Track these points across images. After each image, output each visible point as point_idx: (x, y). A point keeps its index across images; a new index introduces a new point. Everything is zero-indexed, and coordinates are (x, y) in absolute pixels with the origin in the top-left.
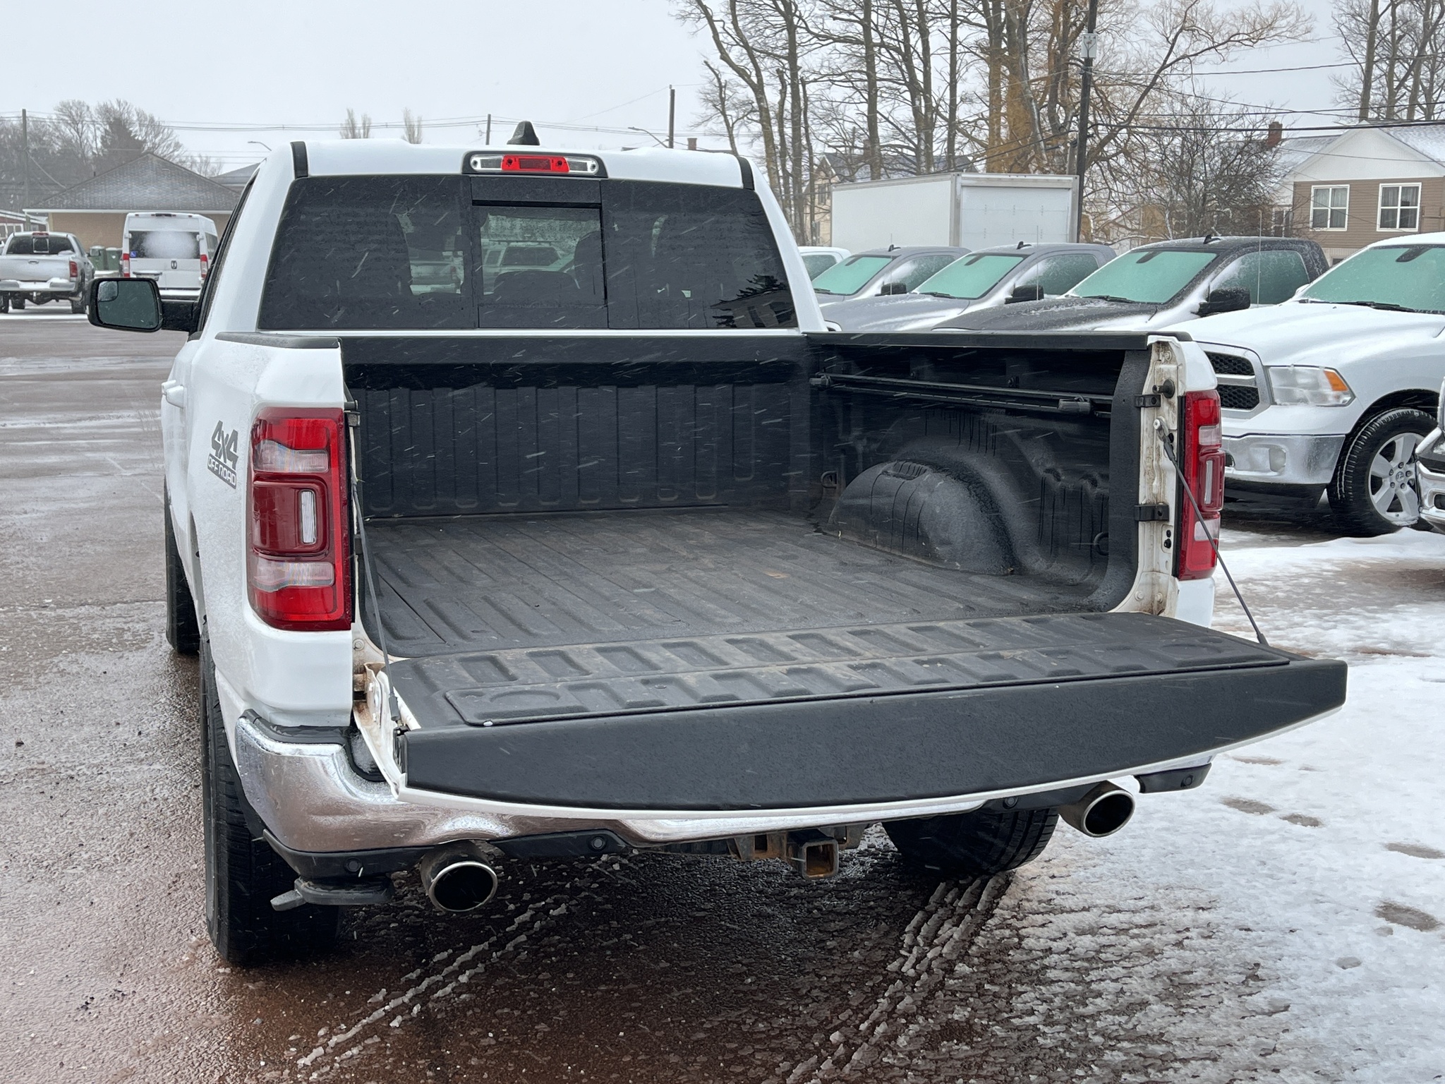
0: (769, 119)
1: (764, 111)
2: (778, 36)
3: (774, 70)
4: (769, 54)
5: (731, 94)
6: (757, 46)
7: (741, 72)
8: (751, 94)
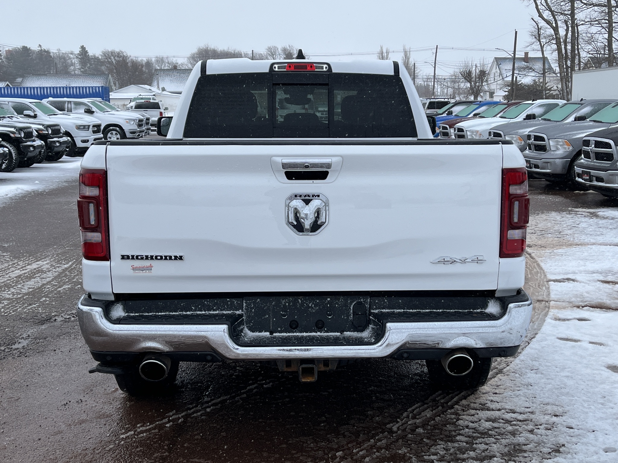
0: (560, 42)
1: (558, 39)
2: (567, 5)
3: (563, 21)
4: (562, 14)
5: (544, 32)
6: (556, 10)
7: (548, 22)
8: (553, 32)
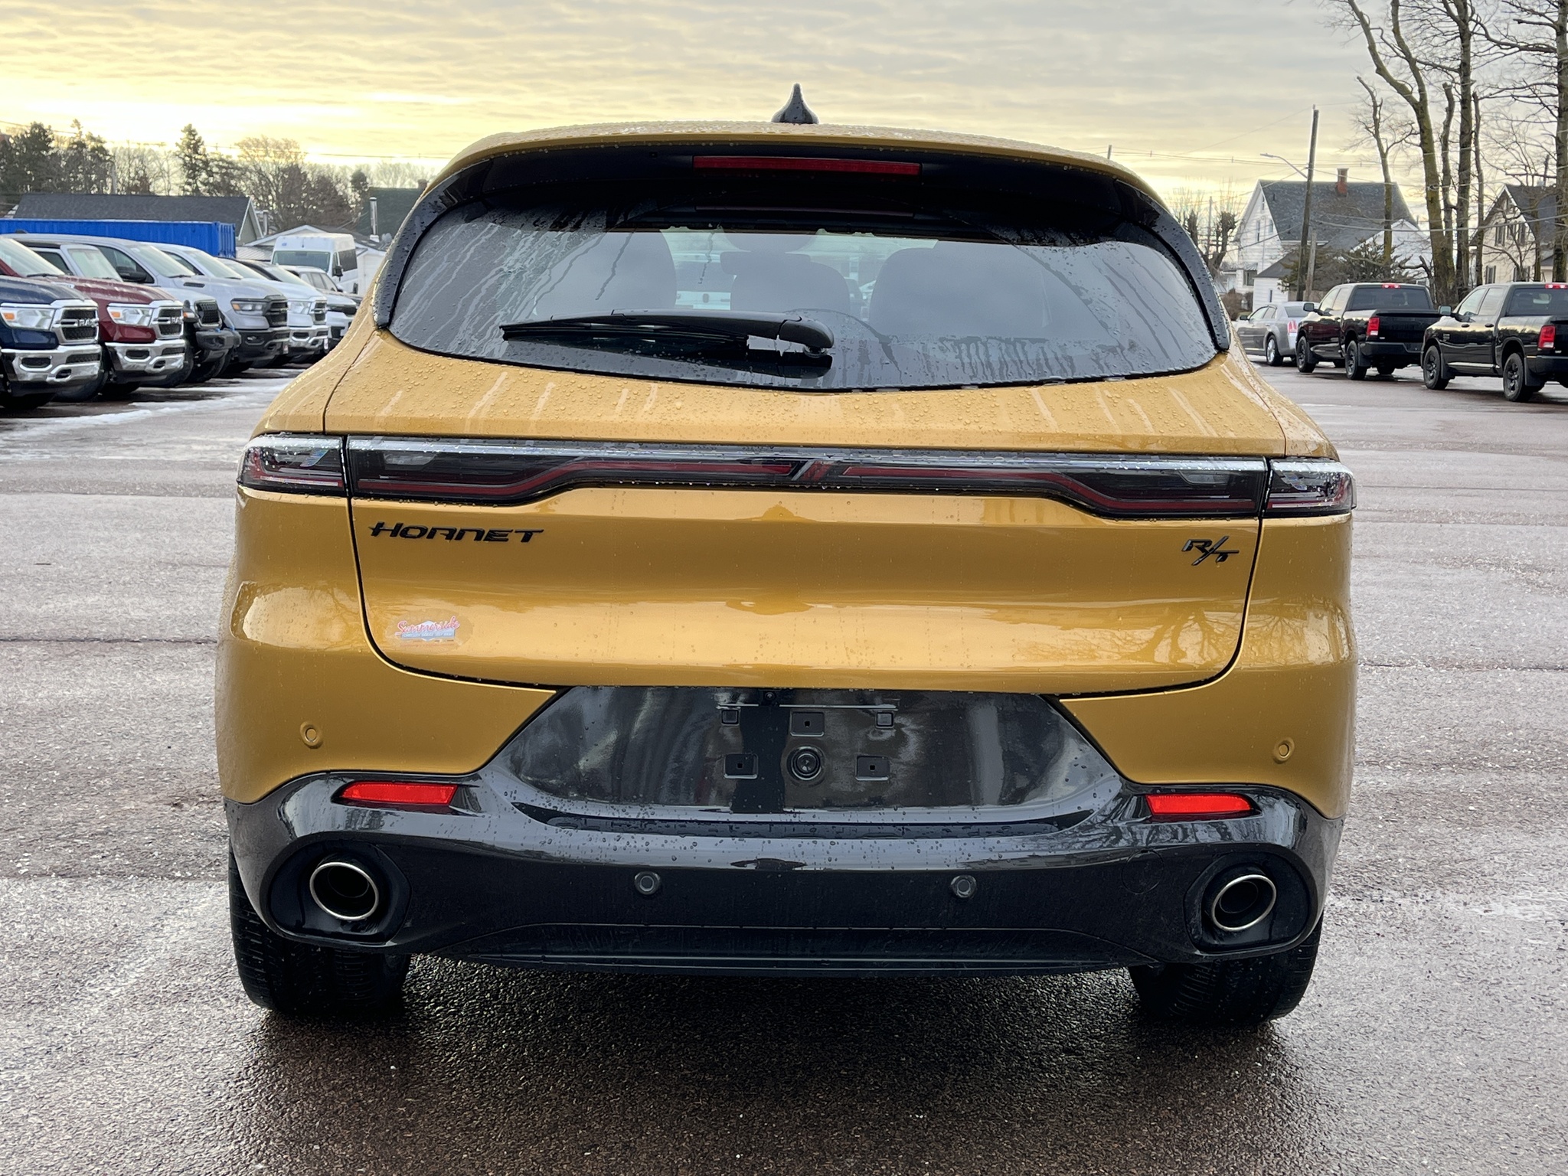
0: (1431, 142)
1: (1425, 131)
2: (1449, 45)
3: (1440, 85)
4: (1435, 66)
5: (1388, 114)
6: (1421, 58)
7: (1401, 89)
8: (1412, 115)
